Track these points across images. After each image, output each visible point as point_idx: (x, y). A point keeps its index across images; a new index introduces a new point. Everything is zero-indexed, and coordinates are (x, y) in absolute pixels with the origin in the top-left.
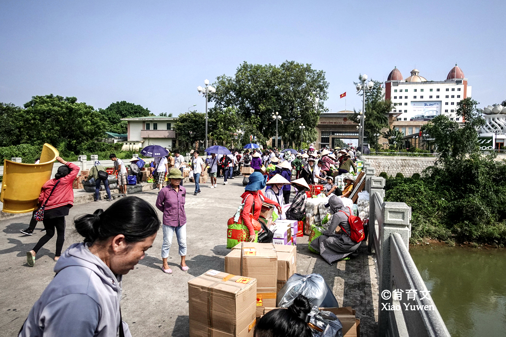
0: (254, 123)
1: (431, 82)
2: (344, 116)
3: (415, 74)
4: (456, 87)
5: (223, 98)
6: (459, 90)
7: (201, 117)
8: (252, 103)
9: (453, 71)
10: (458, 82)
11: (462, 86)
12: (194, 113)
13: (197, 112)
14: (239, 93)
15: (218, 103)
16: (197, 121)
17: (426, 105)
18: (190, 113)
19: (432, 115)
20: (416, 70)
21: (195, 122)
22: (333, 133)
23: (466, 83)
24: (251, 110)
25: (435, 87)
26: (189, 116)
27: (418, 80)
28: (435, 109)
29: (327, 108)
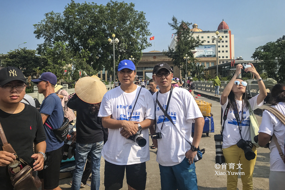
0: (84, 57)
1: (208, 32)
2: (154, 55)
3: (195, 27)
4: (225, 35)
5: (52, 35)
6: (227, 37)
7: (32, 53)
8: (80, 39)
9: (221, 24)
10: (226, 32)
11: (228, 35)
12: (24, 50)
13: (27, 49)
14: (67, 30)
15: (48, 39)
16: (26, 57)
17: (205, 47)
18: (20, 50)
19: (210, 55)
20: (196, 24)
21: (24, 58)
22: (145, 68)
23: (230, 32)
24: (79, 46)
25: (211, 35)
26: (19, 53)
27: (198, 31)
28: (212, 50)
29: (150, 43)
